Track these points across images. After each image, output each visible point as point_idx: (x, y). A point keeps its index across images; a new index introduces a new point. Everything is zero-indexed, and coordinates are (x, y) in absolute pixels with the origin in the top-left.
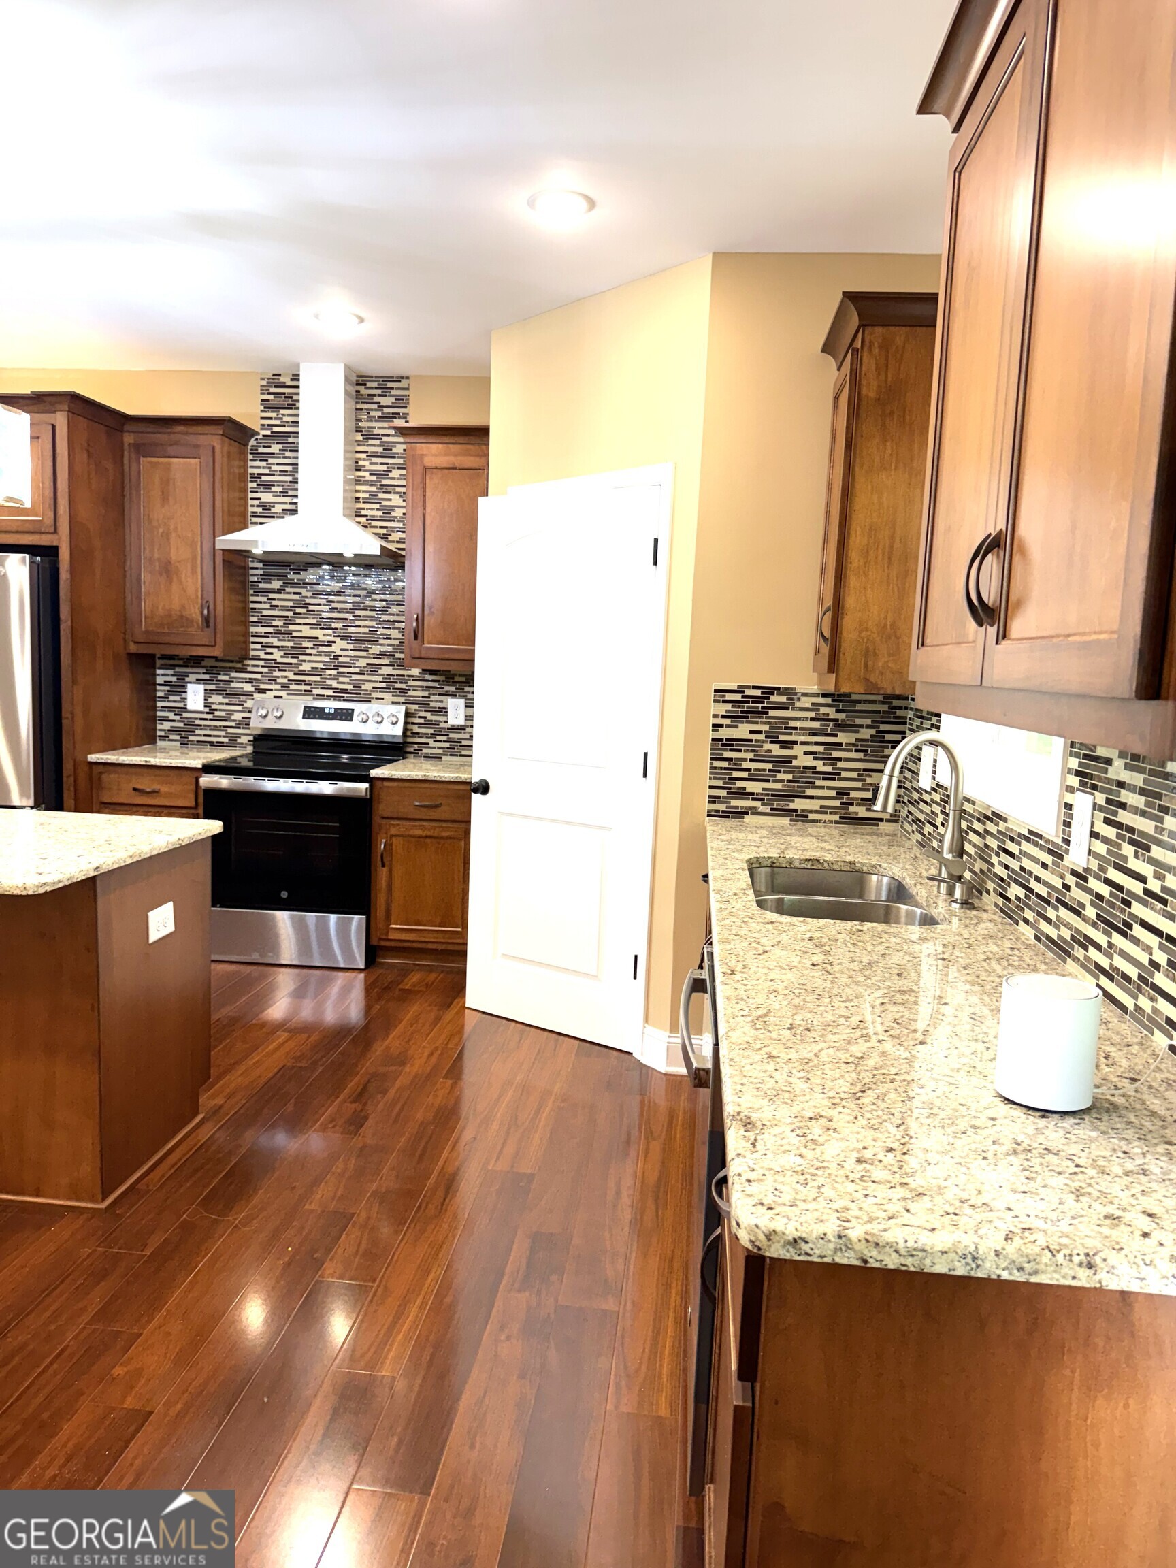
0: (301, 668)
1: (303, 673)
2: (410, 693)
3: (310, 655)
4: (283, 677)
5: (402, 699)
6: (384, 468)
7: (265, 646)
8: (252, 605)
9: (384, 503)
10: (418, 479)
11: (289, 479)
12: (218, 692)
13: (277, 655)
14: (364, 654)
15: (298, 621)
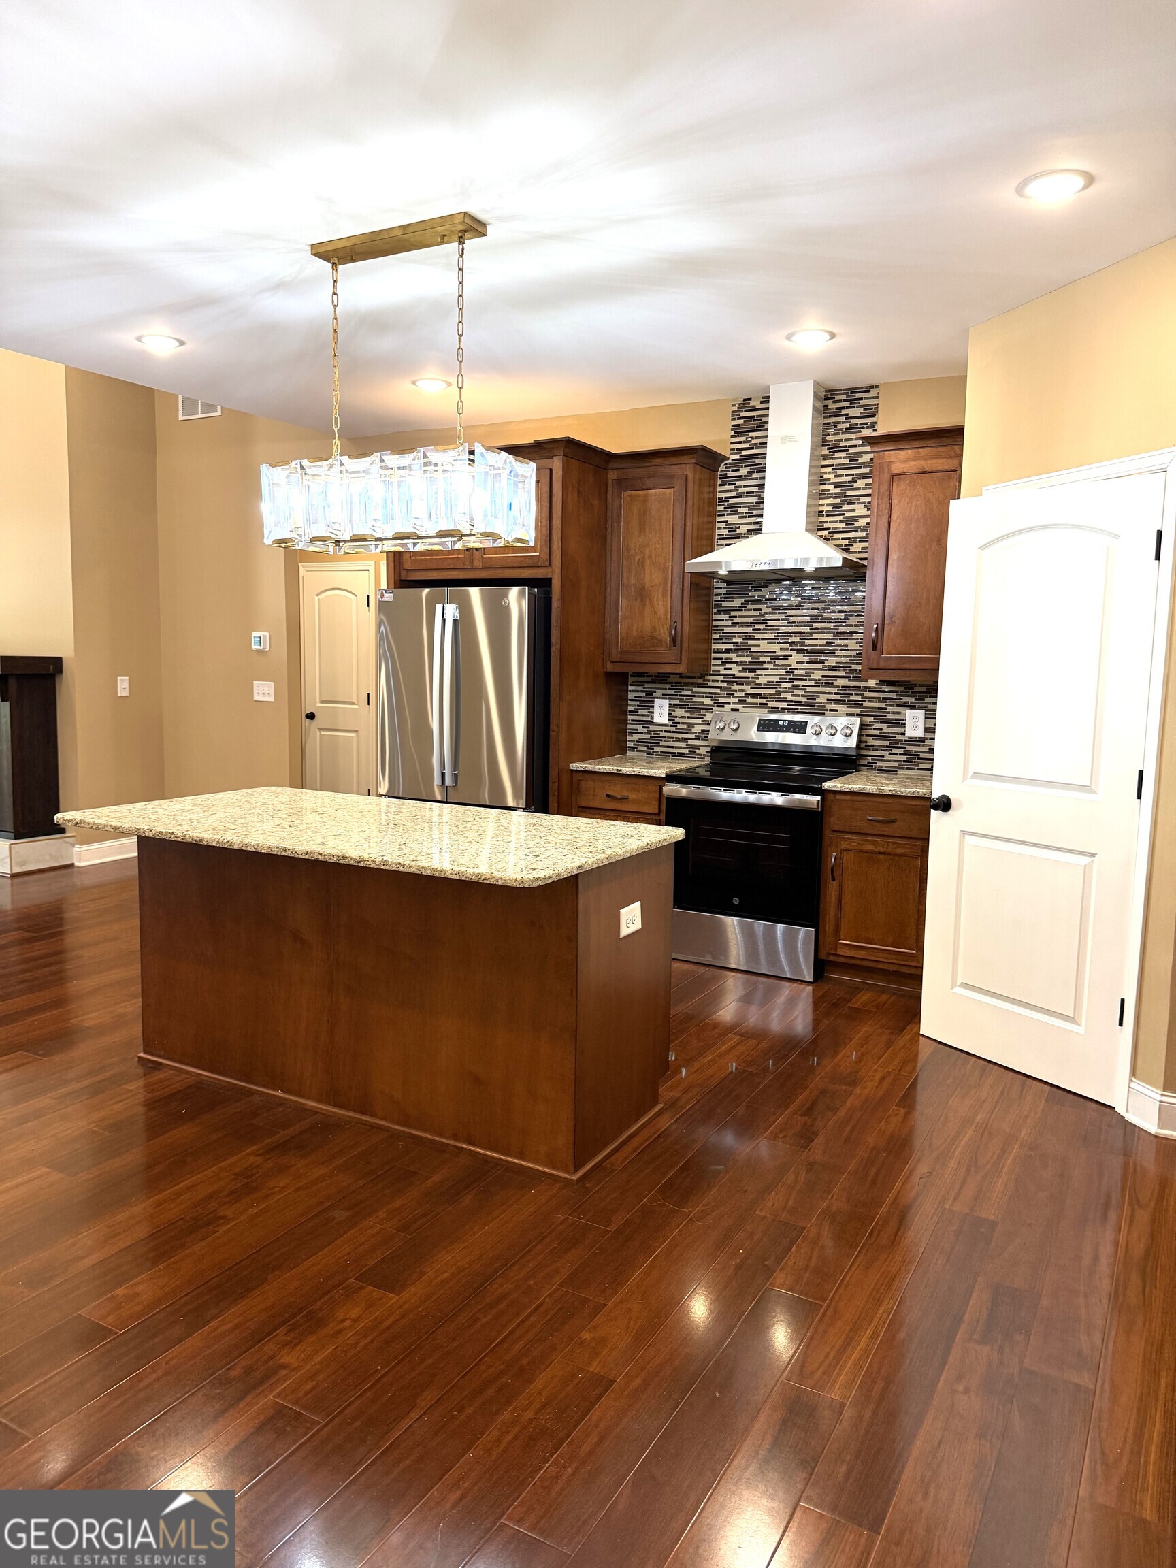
0: (758, 682)
1: (759, 687)
2: (865, 704)
3: (767, 669)
4: (740, 691)
5: (857, 711)
6: (850, 479)
7: (725, 662)
8: (715, 624)
9: (847, 514)
10: (885, 487)
11: (755, 499)
12: (681, 706)
13: (736, 670)
14: (820, 666)
15: (757, 636)
